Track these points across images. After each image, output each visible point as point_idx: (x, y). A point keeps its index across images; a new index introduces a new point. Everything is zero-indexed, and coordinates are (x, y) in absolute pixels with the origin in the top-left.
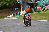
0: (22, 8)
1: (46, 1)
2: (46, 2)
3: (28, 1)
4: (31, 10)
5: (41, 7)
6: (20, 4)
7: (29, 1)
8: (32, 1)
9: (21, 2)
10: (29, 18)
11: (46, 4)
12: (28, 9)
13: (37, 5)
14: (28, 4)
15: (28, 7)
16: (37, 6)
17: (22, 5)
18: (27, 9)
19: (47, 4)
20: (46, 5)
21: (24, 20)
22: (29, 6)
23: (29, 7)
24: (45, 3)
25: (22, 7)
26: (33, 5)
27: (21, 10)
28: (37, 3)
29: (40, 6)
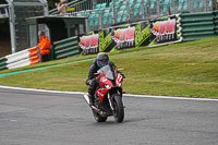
0: (17, 40)
1: (119, 9)
2: (121, 12)
3: (42, 8)
4: (55, 46)
5: (97, 35)
6: (7, 20)
7: (46, 9)
8: (59, 8)
9: (12, 11)
10: (114, 82)
11: (119, 20)
12: (42, 45)
13: (81, 26)
14: (40, 21)
15: (43, 34)
16: (82, 32)
17: (16, 27)
18: (38, 42)
19: (124, 20)
20: (118, 25)
21: (92, 93)
22: (47, 29)
23: (48, 34)
24: (116, 16)
25: (17, 34)
26: (64, 24)
27: (13, 49)
28: (79, 15)
29: (96, 32)
